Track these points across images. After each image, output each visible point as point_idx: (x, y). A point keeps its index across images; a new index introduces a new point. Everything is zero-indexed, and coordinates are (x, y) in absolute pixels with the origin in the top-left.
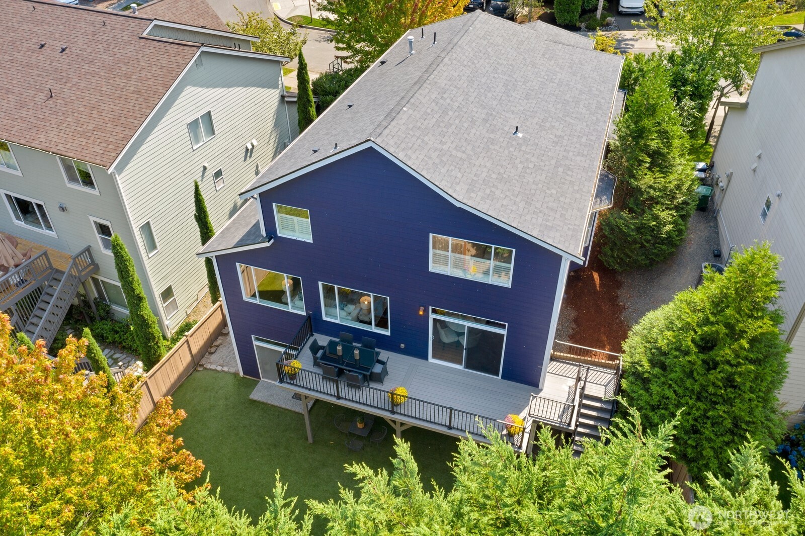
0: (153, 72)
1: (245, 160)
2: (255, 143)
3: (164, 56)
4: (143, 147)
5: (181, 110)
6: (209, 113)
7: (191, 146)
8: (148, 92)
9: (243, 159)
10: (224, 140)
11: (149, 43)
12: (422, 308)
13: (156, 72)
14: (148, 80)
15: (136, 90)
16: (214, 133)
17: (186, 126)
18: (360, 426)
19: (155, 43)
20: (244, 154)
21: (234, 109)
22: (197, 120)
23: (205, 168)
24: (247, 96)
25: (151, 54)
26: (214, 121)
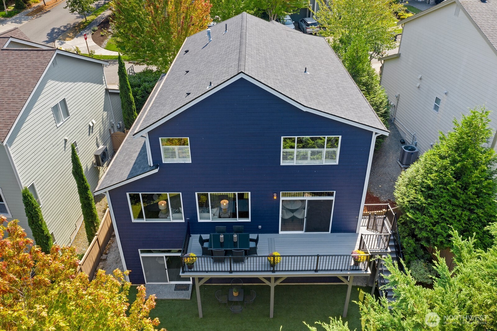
0: (21, 70)
1: (89, 135)
2: (94, 122)
3: (27, 59)
4: (24, 125)
5: (46, 97)
6: (64, 100)
7: (55, 124)
8: (22, 84)
9: (88, 134)
10: (75, 120)
11: (10, 52)
12: (275, 194)
13: (24, 70)
14: (19, 76)
15: (10, 84)
16: (68, 115)
17: (50, 109)
18: (235, 294)
19: (17, 52)
20: (88, 130)
21: (79, 97)
22: (57, 105)
23: (66, 141)
24: (86, 88)
25: (15, 59)
26: (68, 106)
